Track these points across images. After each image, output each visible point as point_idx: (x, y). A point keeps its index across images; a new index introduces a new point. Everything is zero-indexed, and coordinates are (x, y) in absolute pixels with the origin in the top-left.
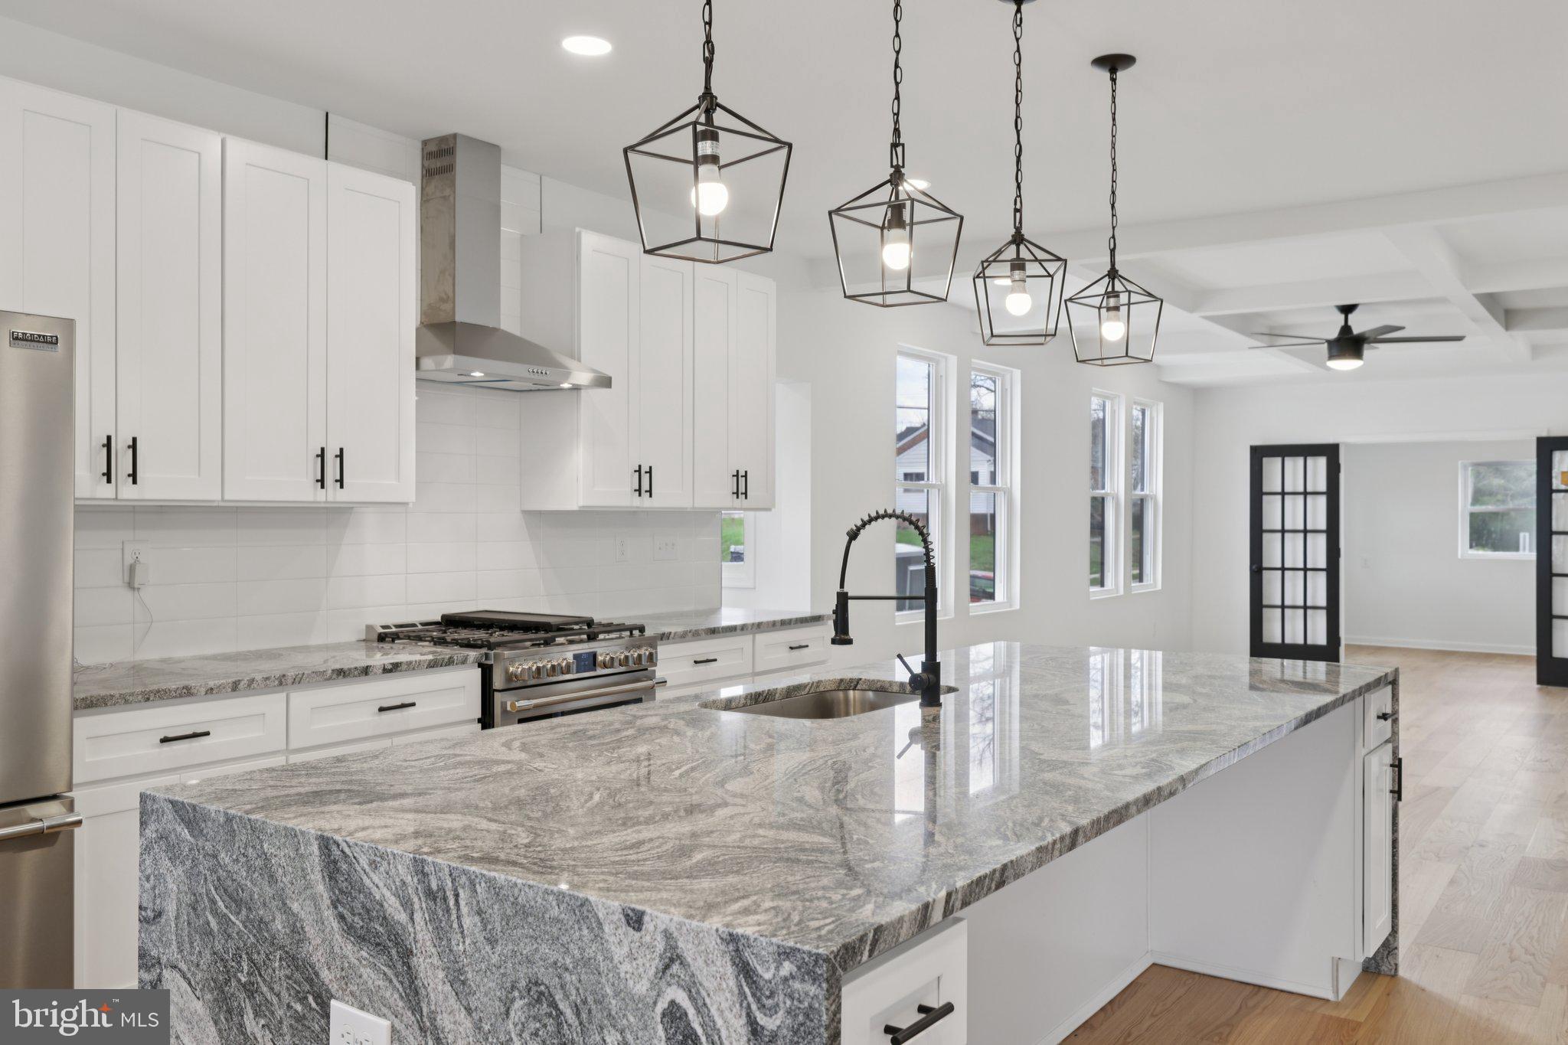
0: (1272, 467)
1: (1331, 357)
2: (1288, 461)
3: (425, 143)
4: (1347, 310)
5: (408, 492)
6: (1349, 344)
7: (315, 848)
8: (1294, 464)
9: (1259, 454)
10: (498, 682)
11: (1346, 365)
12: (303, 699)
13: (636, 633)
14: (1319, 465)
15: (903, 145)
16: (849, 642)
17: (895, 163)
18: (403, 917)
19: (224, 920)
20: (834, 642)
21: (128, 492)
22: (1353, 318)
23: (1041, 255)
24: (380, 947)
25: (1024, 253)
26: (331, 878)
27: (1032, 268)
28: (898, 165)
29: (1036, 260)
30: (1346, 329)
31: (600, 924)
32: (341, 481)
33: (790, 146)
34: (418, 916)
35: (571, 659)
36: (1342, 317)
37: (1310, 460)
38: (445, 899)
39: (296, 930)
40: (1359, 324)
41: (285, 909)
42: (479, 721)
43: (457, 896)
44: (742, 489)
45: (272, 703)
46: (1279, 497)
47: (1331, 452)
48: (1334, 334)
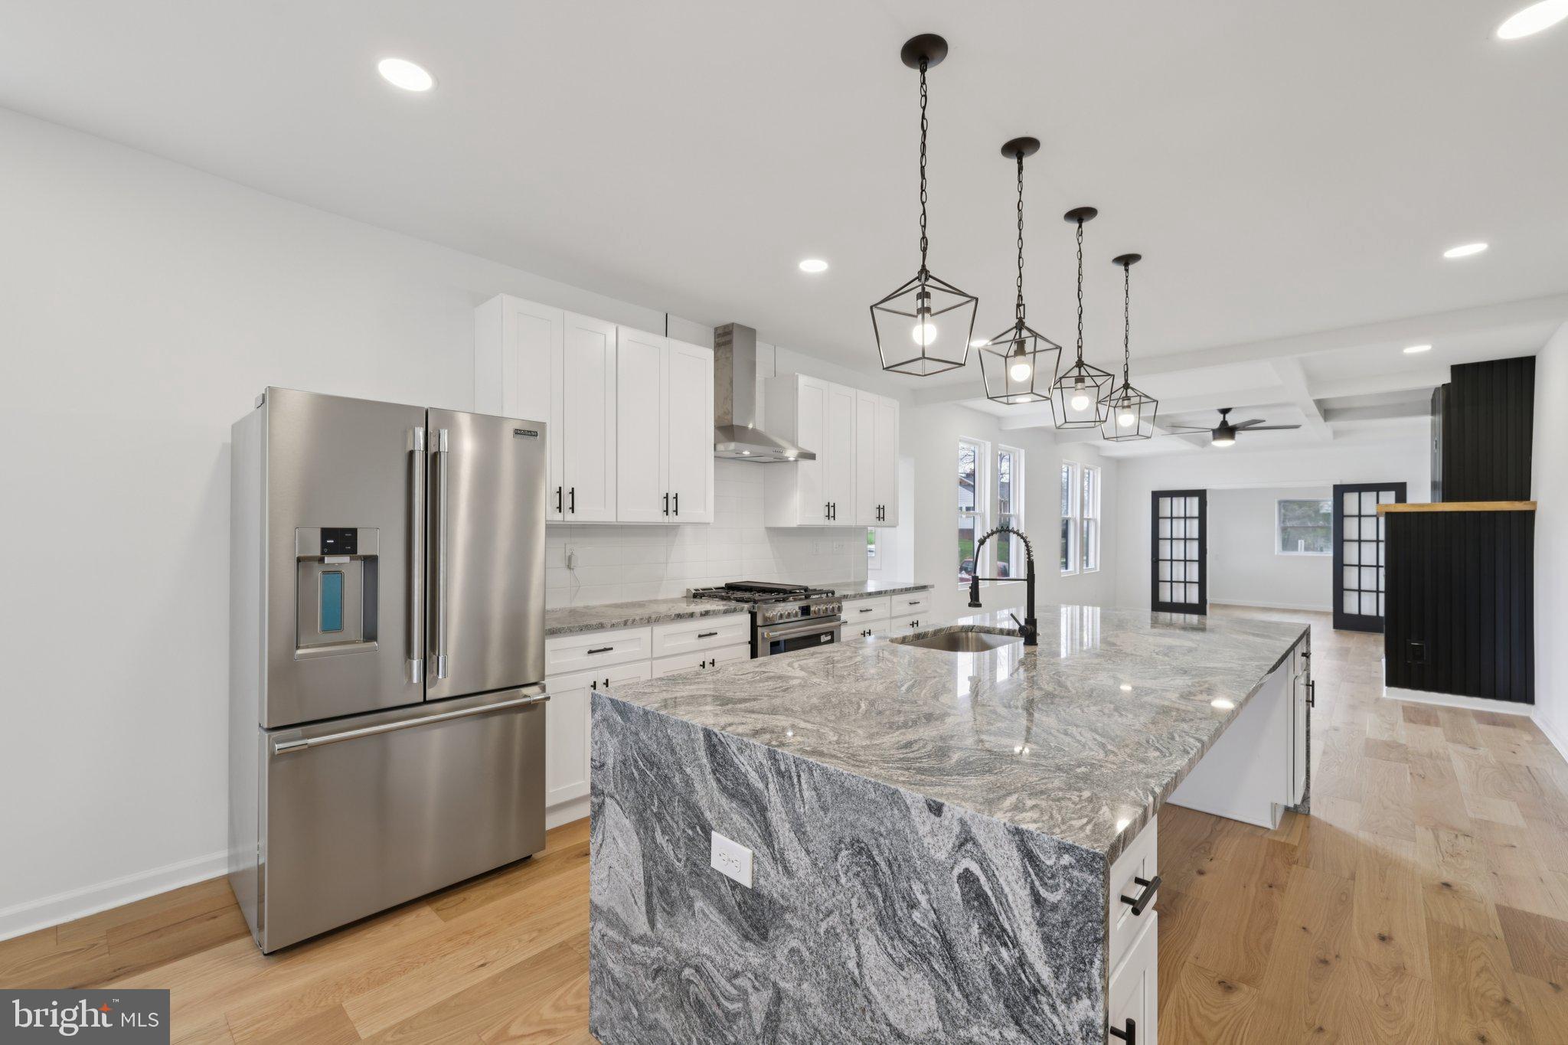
0: (1165, 503)
1: (1215, 438)
2: (1175, 500)
3: (716, 329)
4: (1225, 412)
5: (710, 517)
6: (1226, 431)
7: (701, 735)
8: (1179, 502)
9: (1157, 496)
10: (759, 622)
11: (1224, 443)
12: (660, 630)
13: (830, 595)
14: (1194, 502)
15: (1024, 305)
16: (980, 605)
17: (1019, 316)
18: (761, 785)
19: (642, 772)
20: (970, 605)
21: (570, 517)
22: (1228, 416)
23: (1093, 372)
24: (745, 803)
25: (1083, 373)
26: (711, 755)
27: (1088, 382)
28: (1021, 317)
29: (1089, 376)
30: (1224, 423)
31: (908, 808)
32: (676, 511)
33: (977, 299)
34: (771, 786)
35: (797, 609)
36: (1222, 416)
37: (1188, 499)
38: (790, 777)
39: (688, 782)
40: (1232, 420)
41: (681, 770)
42: (749, 643)
43: (799, 776)
44: (882, 516)
45: (643, 633)
46: (1169, 520)
47: (1201, 495)
48: (1217, 425)
